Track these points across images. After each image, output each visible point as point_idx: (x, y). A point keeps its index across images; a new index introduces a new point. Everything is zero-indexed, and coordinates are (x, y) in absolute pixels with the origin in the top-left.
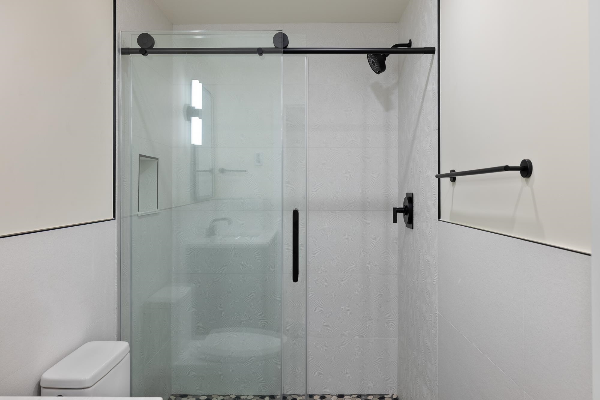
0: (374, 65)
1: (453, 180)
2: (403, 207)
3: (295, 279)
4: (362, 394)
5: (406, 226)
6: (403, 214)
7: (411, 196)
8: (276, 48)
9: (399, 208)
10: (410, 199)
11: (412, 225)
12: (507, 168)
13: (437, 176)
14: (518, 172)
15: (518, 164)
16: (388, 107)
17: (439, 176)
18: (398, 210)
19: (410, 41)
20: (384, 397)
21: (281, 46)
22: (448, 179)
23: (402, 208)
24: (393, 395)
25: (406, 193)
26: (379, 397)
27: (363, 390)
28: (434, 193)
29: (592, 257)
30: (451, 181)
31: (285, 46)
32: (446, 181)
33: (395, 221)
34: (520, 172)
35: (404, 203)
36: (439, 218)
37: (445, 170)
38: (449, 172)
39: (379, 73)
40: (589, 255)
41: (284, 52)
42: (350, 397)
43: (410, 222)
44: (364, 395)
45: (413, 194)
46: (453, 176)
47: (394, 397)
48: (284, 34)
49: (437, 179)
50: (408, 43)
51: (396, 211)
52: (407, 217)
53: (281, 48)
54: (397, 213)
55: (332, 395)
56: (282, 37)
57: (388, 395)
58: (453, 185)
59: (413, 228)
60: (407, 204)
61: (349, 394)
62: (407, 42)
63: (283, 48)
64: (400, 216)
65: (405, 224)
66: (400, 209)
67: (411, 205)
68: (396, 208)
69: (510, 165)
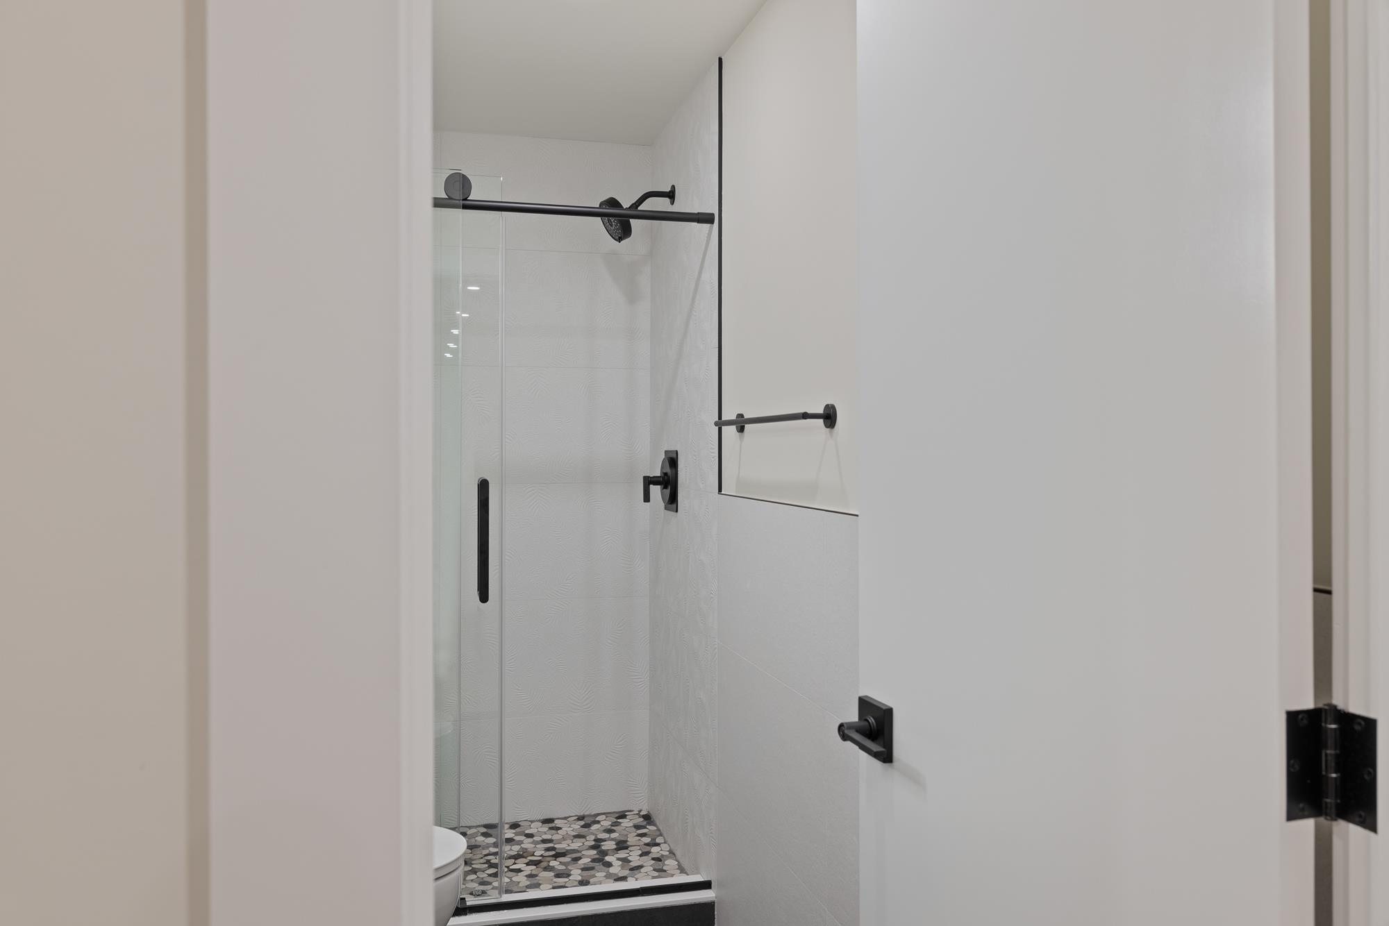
0: (612, 226)
1: (741, 429)
2: (659, 475)
3: (484, 597)
4: (586, 814)
5: (665, 509)
6: (659, 486)
7: (675, 456)
8: (450, 198)
9: (654, 477)
10: (672, 461)
11: (675, 505)
12: (805, 416)
13: (716, 424)
14: (821, 421)
15: (821, 411)
16: (632, 297)
17: (720, 424)
18: (652, 479)
19: (673, 187)
20: (626, 815)
21: (458, 195)
22: (734, 427)
23: (658, 477)
24: (640, 811)
25: (665, 451)
26: (617, 815)
27: (589, 806)
28: (712, 451)
29: (859, 518)
30: (738, 432)
31: (464, 198)
32: (729, 431)
33: (647, 498)
34: (824, 421)
35: (662, 468)
36: (720, 490)
37: (728, 415)
38: (734, 418)
39: (620, 240)
40: (857, 516)
41: (465, 207)
42: (566, 821)
43: (672, 500)
44: (589, 816)
45: (677, 452)
46: (741, 424)
47: (642, 813)
48: (464, 176)
49: (717, 428)
50: (670, 192)
51: (648, 481)
52: (668, 491)
53: (460, 200)
54: (651, 486)
55: (532, 822)
56: (461, 180)
57: (633, 811)
58: (741, 438)
59: (677, 511)
60: (668, 470)
61: (563, 816)
62: (668, 189)
63: (463, 200)
64: (655, 490)
65: (662, 505)
66: (655, 479)
67: (674, 471)
68: (648, 477)
69: (810, 411)
